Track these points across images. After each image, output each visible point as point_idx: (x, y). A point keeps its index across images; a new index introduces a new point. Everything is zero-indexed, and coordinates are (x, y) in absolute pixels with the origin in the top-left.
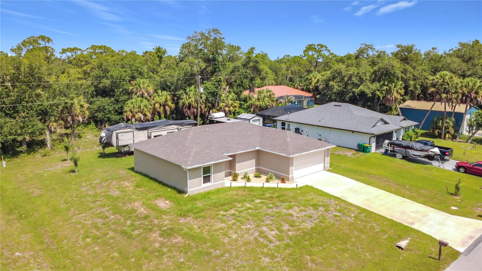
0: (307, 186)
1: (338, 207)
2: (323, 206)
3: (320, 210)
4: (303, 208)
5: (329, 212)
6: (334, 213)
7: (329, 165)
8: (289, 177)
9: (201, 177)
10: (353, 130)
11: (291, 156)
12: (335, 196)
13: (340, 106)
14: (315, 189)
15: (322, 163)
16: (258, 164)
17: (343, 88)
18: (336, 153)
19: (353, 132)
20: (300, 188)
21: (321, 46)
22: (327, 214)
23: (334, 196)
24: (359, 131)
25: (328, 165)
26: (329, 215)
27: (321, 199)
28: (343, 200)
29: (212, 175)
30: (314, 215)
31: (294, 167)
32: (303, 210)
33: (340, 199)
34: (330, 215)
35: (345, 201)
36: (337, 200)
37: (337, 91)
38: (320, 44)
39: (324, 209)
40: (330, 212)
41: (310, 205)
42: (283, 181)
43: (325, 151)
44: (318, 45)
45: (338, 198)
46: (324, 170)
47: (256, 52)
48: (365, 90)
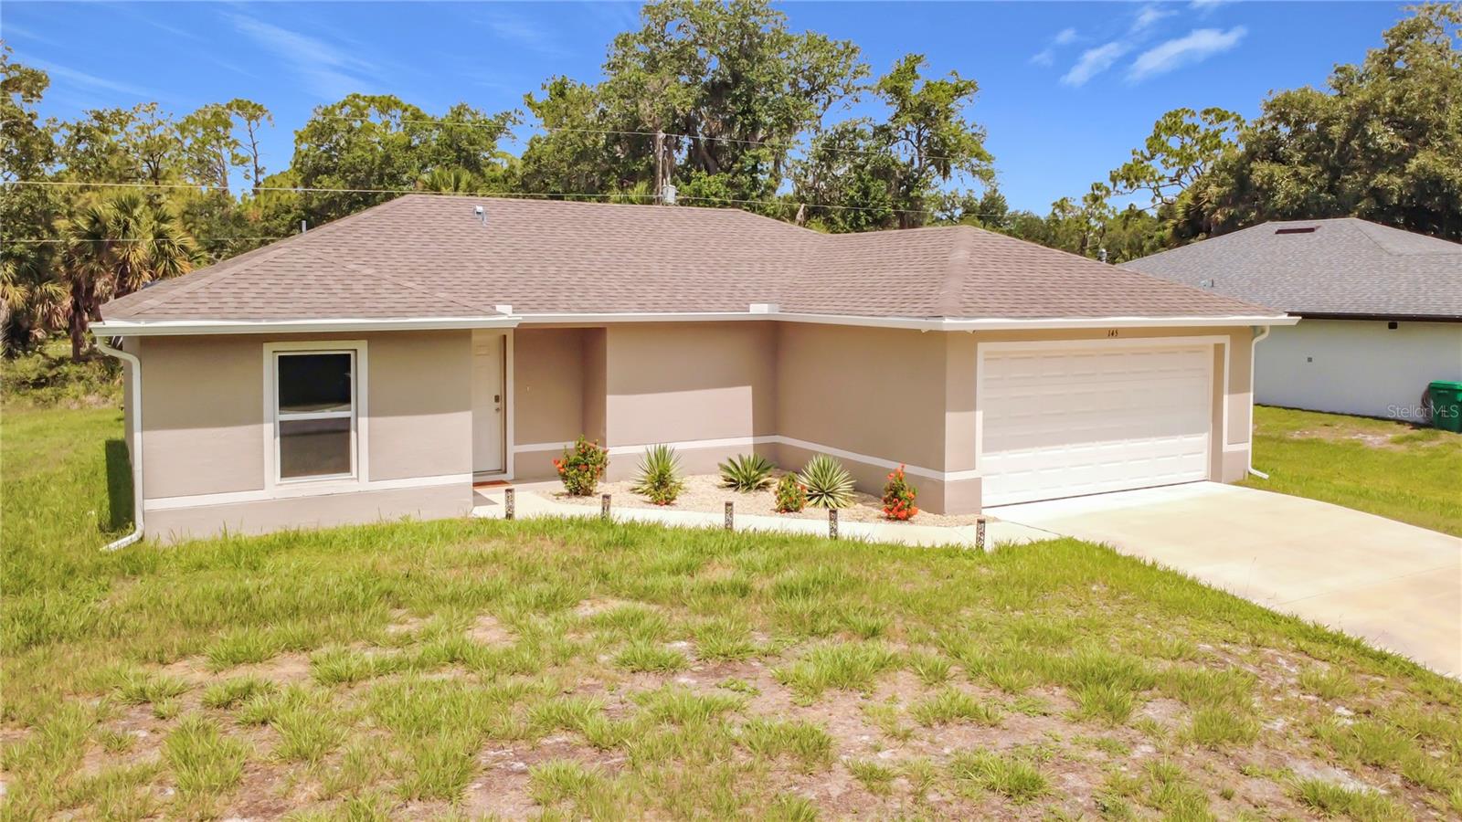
0: (1071, 542)
1: (1343, 717)
2: (1185, 691)
3: (1150, 729)
4: (968, 693)
5: (1239, 750)
6: (1305, 772)
7: (1248, 447)
8: (940, 485)
9: (258, 419)
10: (1392, 310)
11: (949, 324)
12: (1308, 618)
13: (1311, 230)
14: (1133, 563)
15: (1202, 431)
16: (769, 417)
17: (1321, 189)
18: (1296, 436)
19: (1393, 326)
20: (1007, 552)
21: (1217, 115)
22: (1225, 769)
23: (1293, 621)
24: (1432, 312)
25: (1240, 448)
26: (1242, 786)
27: (1175, 633)
28: (1382, 658)
29: (363, 422)
30: (1073, 765)
31: (979, 414)
32: (968, 715)
33: (1356, 647)
34: (1259, 789)
35: (1410, 671)
36: (1322, 649)
37: (1293, 202)
38: (1211, 108)
39: (1186, 722)
40: (1257, 756)
41: (1054, 677)
42: (897, 504)
43: (1219, 349)
44: (1207, 112)
45: (1337, 640)
46: (1216, 475)
47: (926, 74)
48: (1446, 170)
